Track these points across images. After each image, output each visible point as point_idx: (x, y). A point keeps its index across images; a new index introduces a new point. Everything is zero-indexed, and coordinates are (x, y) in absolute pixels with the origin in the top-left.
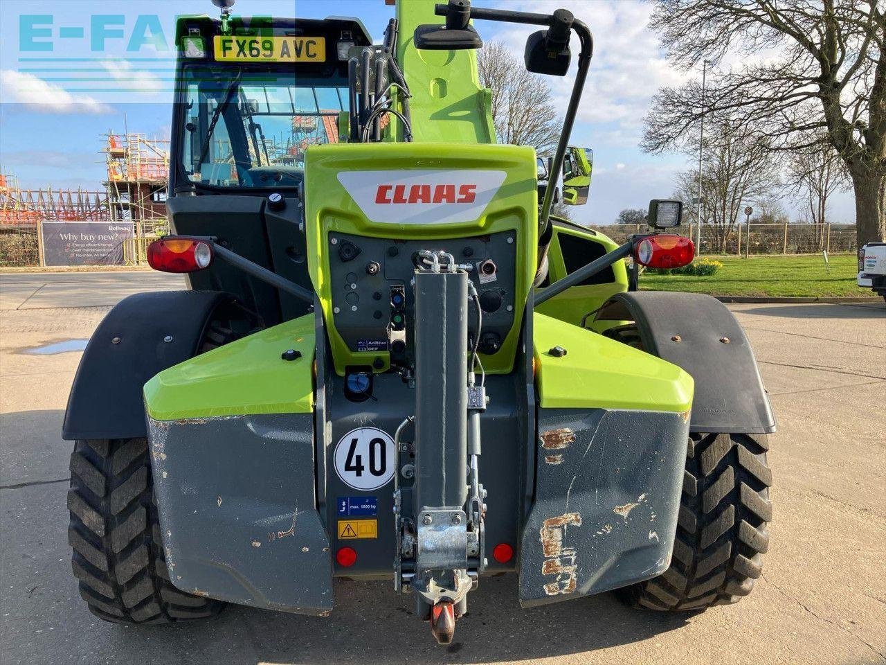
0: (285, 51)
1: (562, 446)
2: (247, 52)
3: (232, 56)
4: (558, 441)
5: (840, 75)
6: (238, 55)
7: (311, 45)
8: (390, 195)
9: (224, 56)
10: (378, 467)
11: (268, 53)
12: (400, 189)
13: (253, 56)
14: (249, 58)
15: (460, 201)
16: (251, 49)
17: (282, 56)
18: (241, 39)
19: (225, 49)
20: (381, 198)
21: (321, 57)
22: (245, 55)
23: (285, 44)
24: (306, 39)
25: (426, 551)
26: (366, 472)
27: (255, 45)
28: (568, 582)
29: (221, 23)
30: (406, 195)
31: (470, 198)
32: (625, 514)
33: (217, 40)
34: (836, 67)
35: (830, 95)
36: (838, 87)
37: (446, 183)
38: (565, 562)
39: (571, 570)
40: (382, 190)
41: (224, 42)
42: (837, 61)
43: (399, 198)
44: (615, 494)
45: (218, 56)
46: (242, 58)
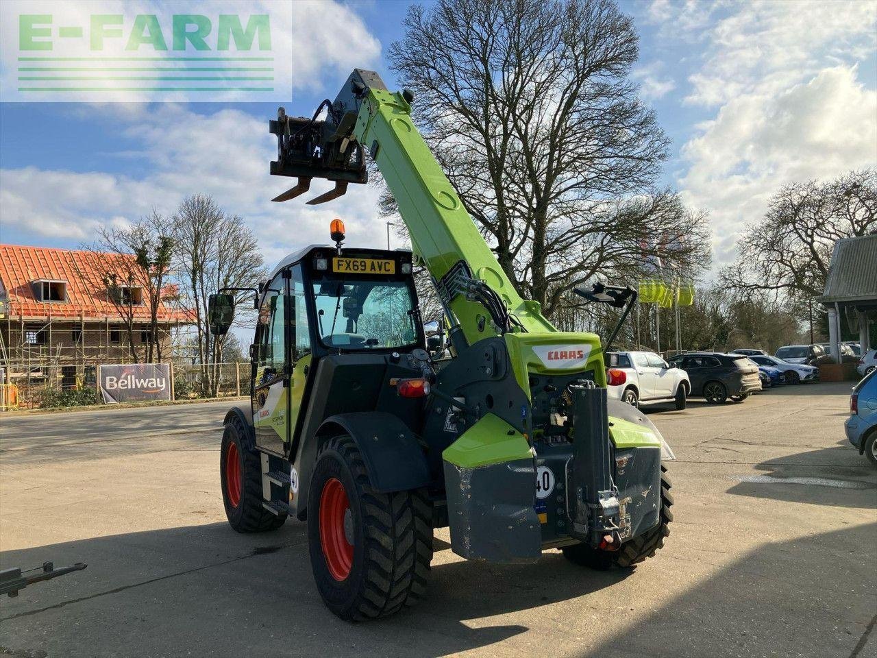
0: (373, 268)
1: (624, 466)
2: (351, 267)
3: (342, 270)
4: (623, 464)
5: (511, 248)
6: (346, 269)
7: (387, 265)
8: (553, 356)
9: (339, 269)
10: (546, 487)
11: (363, 268)
12: (556, 353)
13: (355, 270)
14: (353, 271)
15: (578, 358)
16: (354, 266)
17: (371, 270)
18: (348, 260)
19: (339, 265)
20: (550, 358)
21: (393, 272)
22: (350, 269)
23: (373, 264)
24: (384, 261)
25: (606, 509)
26: (542, 489)
27: (355, 263)
28: (628, 531)
29: (337, 250)
30: (559, 356)
31: (581, 356)
32: (645, 496)
33: (335, 260)
34: (509, 242)
35: (507, 263)
36: (512, 256)
37: (572, 350)
38: (627, 521)
39: (629, 525)
40: (550, 354)
41: (339, 261)
42: (509, 238)
43: (556, 358)
44: (641, 487)
45: (335, 270)
46: (348, 271)
